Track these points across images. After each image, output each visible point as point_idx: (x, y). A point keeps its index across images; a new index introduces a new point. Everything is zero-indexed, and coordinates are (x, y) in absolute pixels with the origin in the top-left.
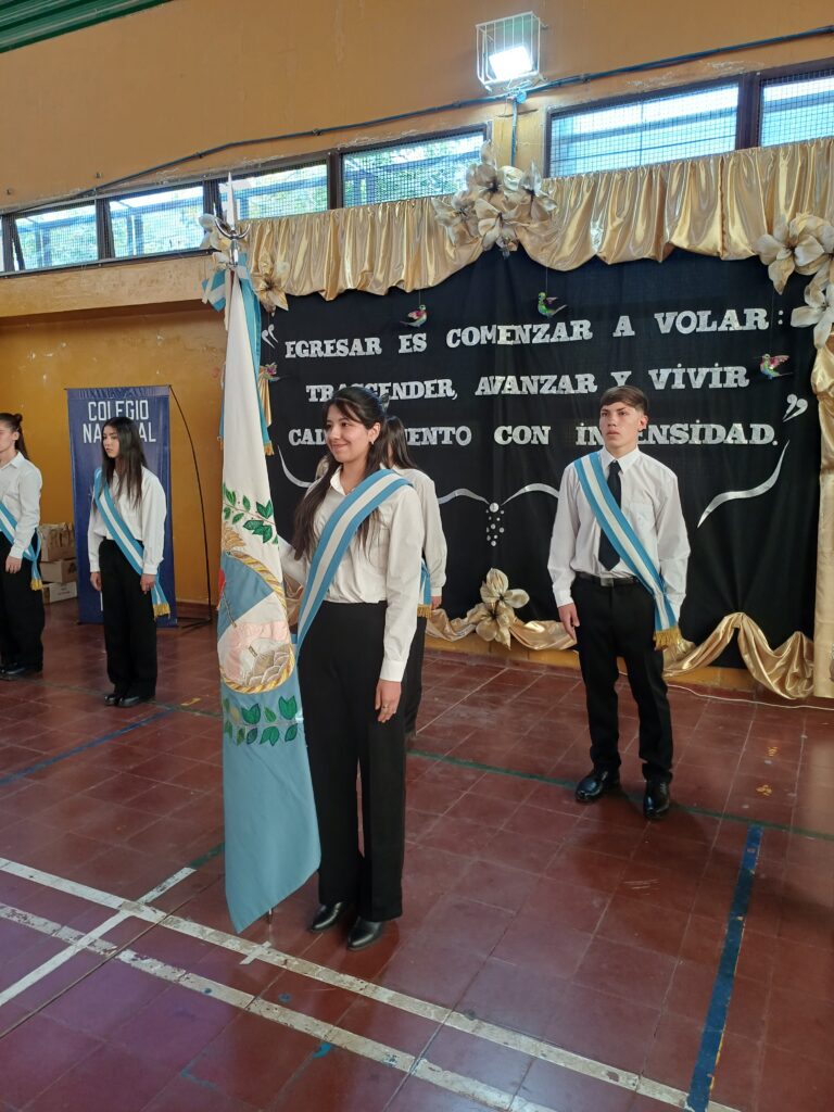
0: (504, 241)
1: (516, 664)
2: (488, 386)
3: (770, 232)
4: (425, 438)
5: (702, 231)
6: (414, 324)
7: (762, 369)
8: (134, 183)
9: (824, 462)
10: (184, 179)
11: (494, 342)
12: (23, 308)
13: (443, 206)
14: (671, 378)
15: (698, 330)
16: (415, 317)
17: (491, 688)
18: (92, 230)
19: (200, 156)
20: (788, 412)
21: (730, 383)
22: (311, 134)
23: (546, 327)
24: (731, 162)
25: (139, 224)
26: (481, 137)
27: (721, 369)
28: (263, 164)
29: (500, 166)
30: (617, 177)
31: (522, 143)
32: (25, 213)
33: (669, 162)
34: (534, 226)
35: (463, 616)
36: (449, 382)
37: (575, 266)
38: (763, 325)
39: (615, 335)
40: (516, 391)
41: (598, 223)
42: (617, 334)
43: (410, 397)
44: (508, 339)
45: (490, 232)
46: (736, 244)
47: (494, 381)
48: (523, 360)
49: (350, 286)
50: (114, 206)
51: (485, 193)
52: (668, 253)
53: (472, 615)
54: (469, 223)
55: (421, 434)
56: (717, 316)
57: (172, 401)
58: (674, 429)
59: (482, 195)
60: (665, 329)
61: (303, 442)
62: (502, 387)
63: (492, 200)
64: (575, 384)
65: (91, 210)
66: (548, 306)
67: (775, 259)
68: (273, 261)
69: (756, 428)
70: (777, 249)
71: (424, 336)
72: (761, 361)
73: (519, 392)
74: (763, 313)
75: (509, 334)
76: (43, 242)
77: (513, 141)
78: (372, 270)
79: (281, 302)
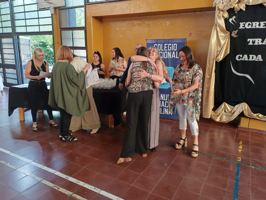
61: (243, 59)
79: (243, 7)
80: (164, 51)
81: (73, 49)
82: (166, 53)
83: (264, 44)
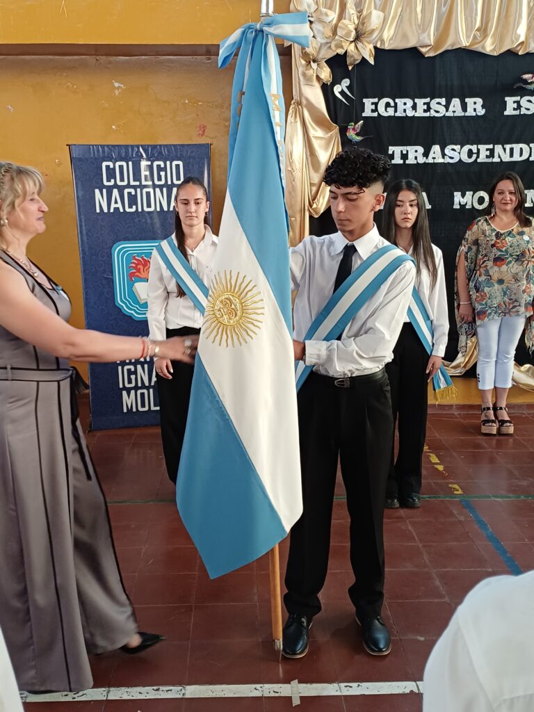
6: (528, 87)
16: (529, 80)
43: (512, 159)
71: (533, 98)
80: (142, 187)
82: (148, 193)
83: (430, 160)
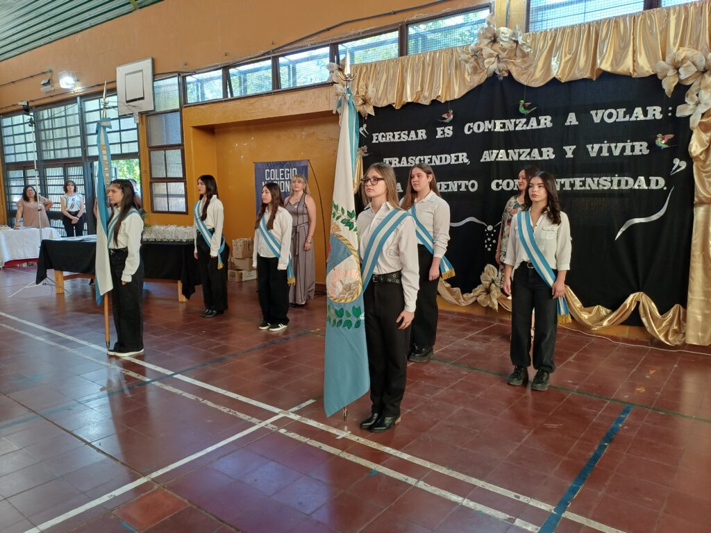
0: (500, 71)
1: (502, 321)
2: (488, 156)
3: (664, 60)
4: (450, 188)
5: (620, 60)
6: (445, 121)
7: (657, 143)
8: (292, 46)
9: (696, 199)
10: (319, 43)
11: (492, 130)
12: (232, 118)
13: (463, 52)
14: (600, 150)
15: (617, 120)
16: (446, 117)
17: (485, 333)
18: (269, 73)
19: (328, 29)
20: (674, 169)
21: (637, 152)
22: (390, 14)
23: (524, 120)
24: (640, 18)
25: (294, 69)
26: (488, 10)
27: (631, 144)
28: (363, 33)
29: (498, 27)
30: (568, 30)
31: (513, 13)
32: (234, 66)
33: (601, 20)
34: (519, 61)
35: (470, 292)
36: (465, 154)
37: (542, 84)
38: (659, 116)
39: (566, 124)
40: (505, 159)
41: (556, 58)
42: (567, 123)
43: (442, 164)
44: (501, 128)
45: (491, 65)
46: (642, 68)
47: (492, 153)
48: (510, 140)
49: (409, 100)
50: (281, 60)
51: (489, 43)
52: (598, 75)
53: (476, 291)
54: (480, 61)
55: (448, 185)
56: (630, 112)
57: (309, 169)
58: (602, 180)
59: (487, 45)
60: (597, 120)
62: (497, 157)
63: (493, 48)
64: (541, 155)
65: (269, 63)
66: (525, 108)
67: (666, 76)
68: (367, 88)
69: (653, 179)
70: (668, 70)
71: (451, 128)
72: (656, 138)
73: (507, 160)
74: (658, 109)
75: (502, 125)
76: (243, 81)
77: (507, 12)
78: (422, 90)
79: (371, 111)
80: (280, 181)
81: (167, 182)
82: (282, 184)
83: (401, 165)
